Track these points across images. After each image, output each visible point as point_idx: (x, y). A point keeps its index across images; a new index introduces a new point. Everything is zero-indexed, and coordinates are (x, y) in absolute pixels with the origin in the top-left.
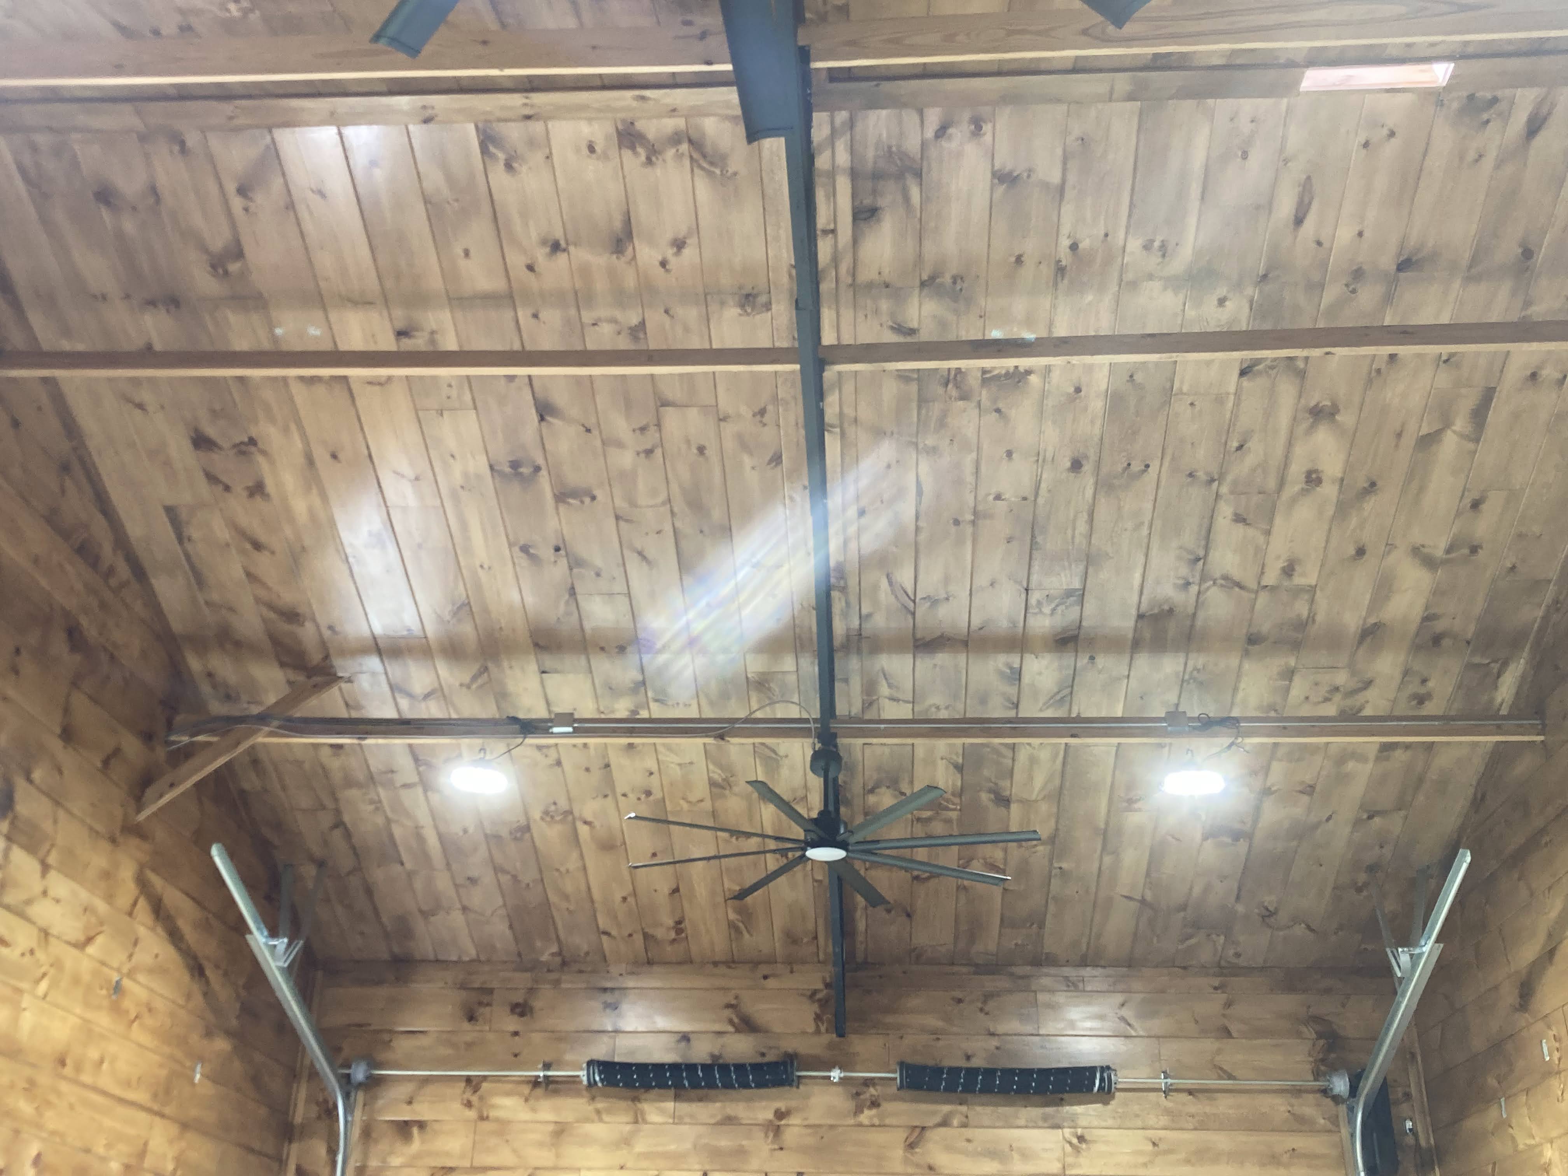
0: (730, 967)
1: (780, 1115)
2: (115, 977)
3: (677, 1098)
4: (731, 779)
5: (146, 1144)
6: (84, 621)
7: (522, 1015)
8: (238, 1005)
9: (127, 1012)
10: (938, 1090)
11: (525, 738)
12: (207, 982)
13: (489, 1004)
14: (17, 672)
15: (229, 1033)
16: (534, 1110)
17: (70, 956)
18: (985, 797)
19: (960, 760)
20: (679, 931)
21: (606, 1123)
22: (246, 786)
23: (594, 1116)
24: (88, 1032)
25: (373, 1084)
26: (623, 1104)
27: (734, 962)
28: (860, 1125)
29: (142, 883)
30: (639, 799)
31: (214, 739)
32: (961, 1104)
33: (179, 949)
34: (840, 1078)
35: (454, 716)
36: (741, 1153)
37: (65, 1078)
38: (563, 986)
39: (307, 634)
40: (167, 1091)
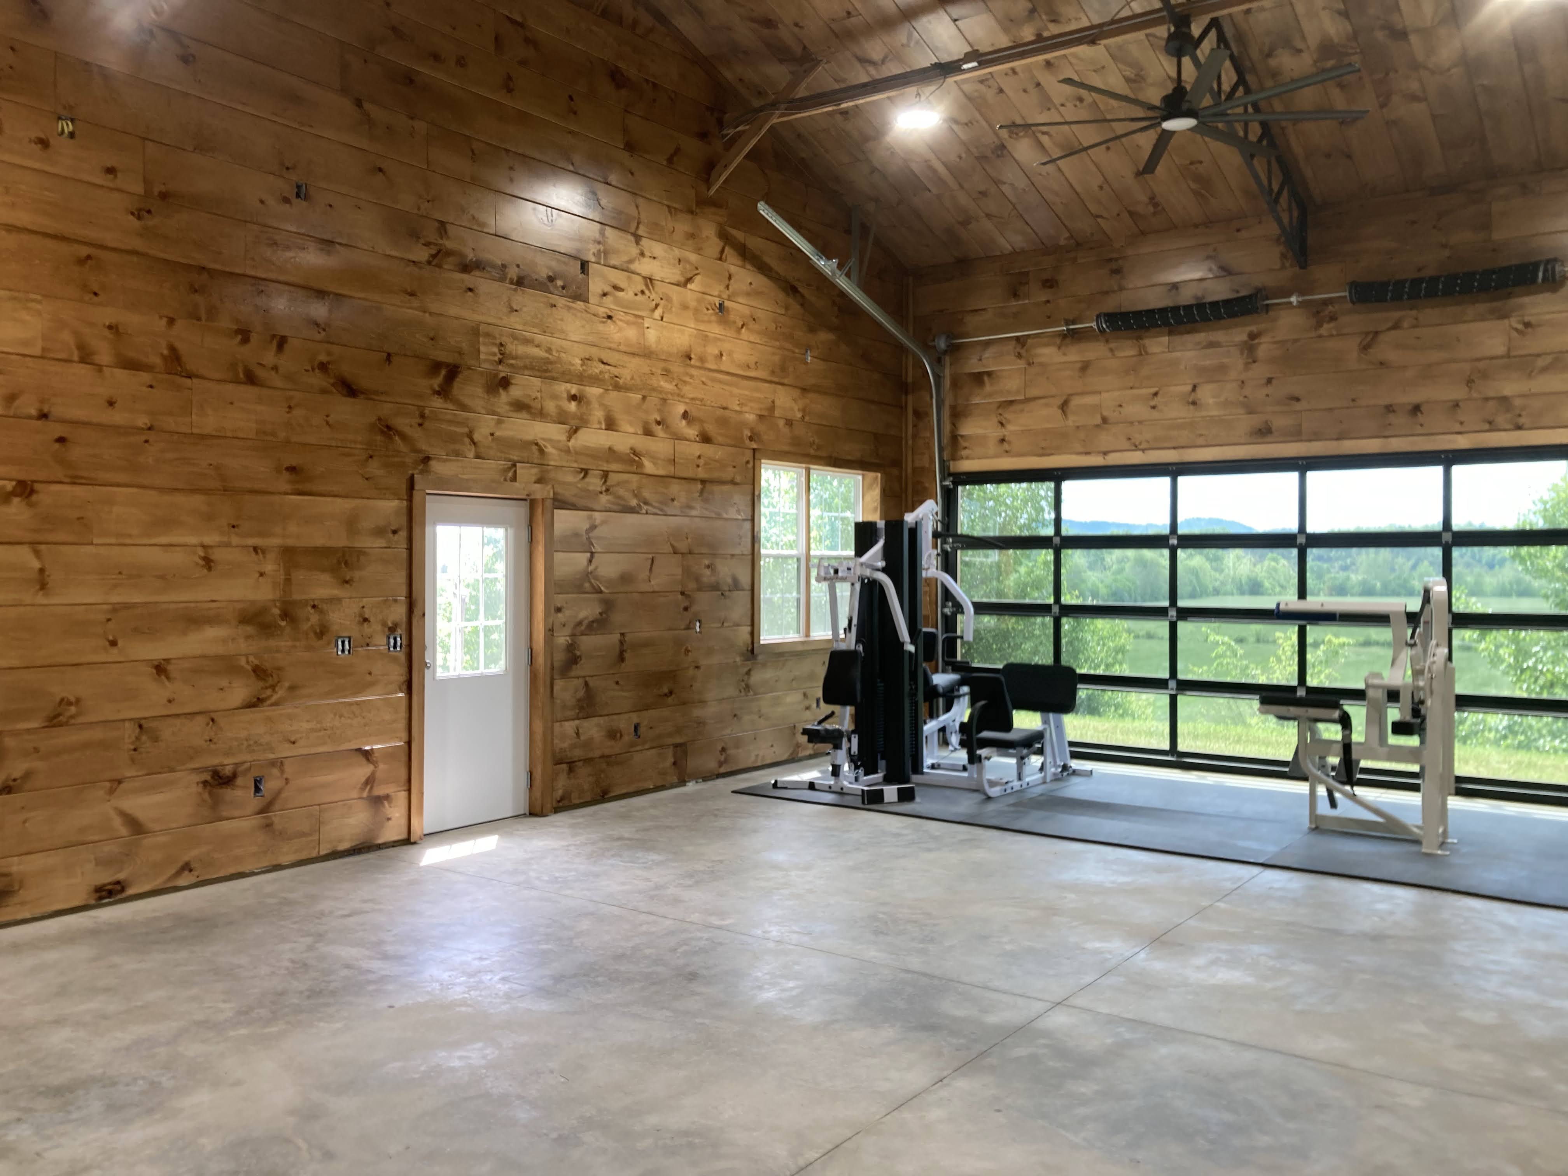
0: (1207, 227)
1: (1253, 336)
2: (717, 301)
3: (1170, 333)
4: (1142, 73)
5: (773, 402)
6: (621, 65)
7: (1051, 287)
8: (836, 308)
9: (735, 322)
10: (1386, 300)
11: (945, 78)
12: (802, 296)
13: (1027, 283)
14: (575, 113)
15: (831, 329)
16: (1064, 354)
17: (675, 293)
18: (1380, 36)
19: (1342, 6)
20: (1156, 205)
21: (1118, 357)
22: (803, 155)
23: (1109, 355)
24: (705, 338)
25: (954, 350)
26: (1129, 342)
27: (1211, 222)
28: (1320, 336)
29: (724, 236)
30: (1075, 106)
31: (747, 127)
32: (1411, 309)
33: (769, 277)
34: (1298, 302)
35: (908, 70)
36: (1222, 369)
37: (692, 366)
38: (1079, 261)
39: (784, 34)
40: (783, 369)
